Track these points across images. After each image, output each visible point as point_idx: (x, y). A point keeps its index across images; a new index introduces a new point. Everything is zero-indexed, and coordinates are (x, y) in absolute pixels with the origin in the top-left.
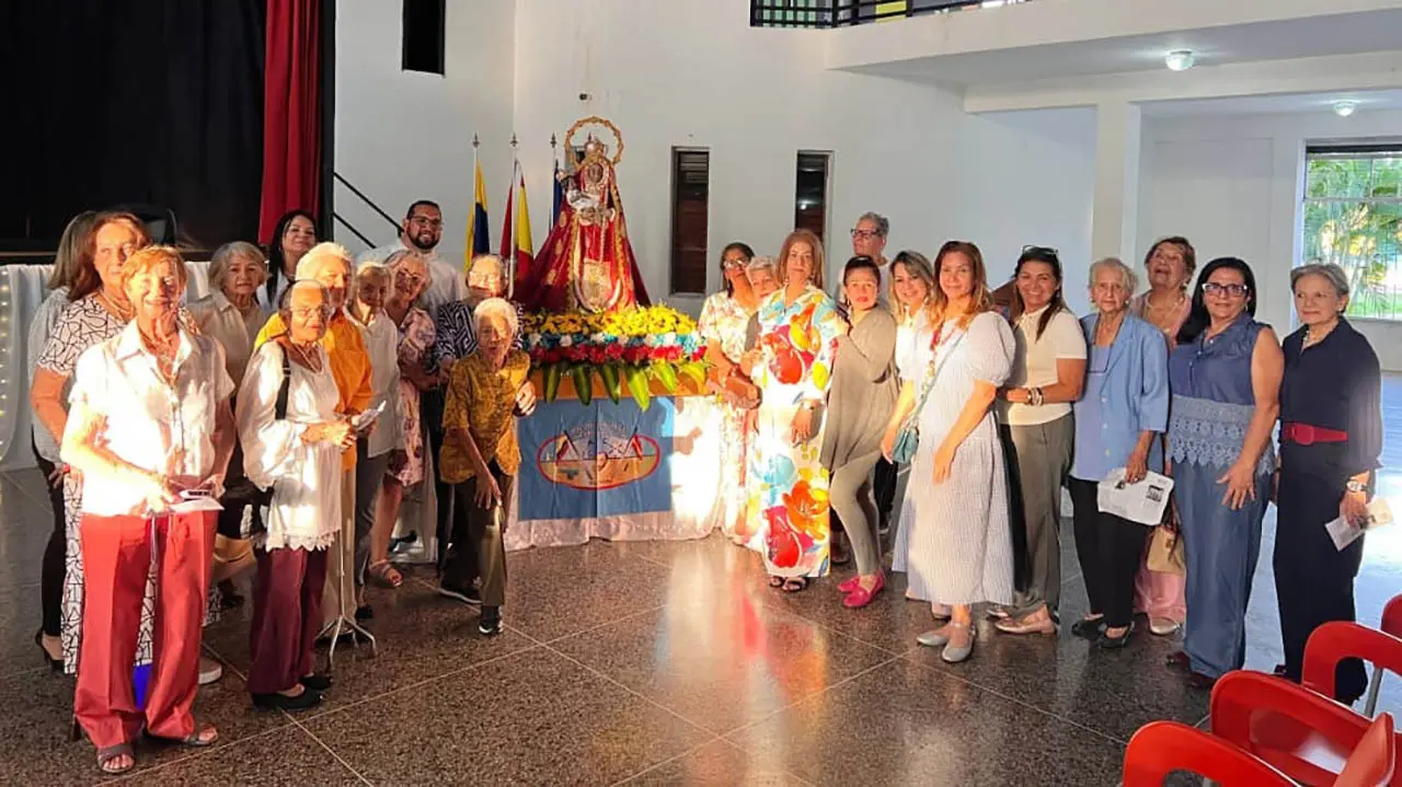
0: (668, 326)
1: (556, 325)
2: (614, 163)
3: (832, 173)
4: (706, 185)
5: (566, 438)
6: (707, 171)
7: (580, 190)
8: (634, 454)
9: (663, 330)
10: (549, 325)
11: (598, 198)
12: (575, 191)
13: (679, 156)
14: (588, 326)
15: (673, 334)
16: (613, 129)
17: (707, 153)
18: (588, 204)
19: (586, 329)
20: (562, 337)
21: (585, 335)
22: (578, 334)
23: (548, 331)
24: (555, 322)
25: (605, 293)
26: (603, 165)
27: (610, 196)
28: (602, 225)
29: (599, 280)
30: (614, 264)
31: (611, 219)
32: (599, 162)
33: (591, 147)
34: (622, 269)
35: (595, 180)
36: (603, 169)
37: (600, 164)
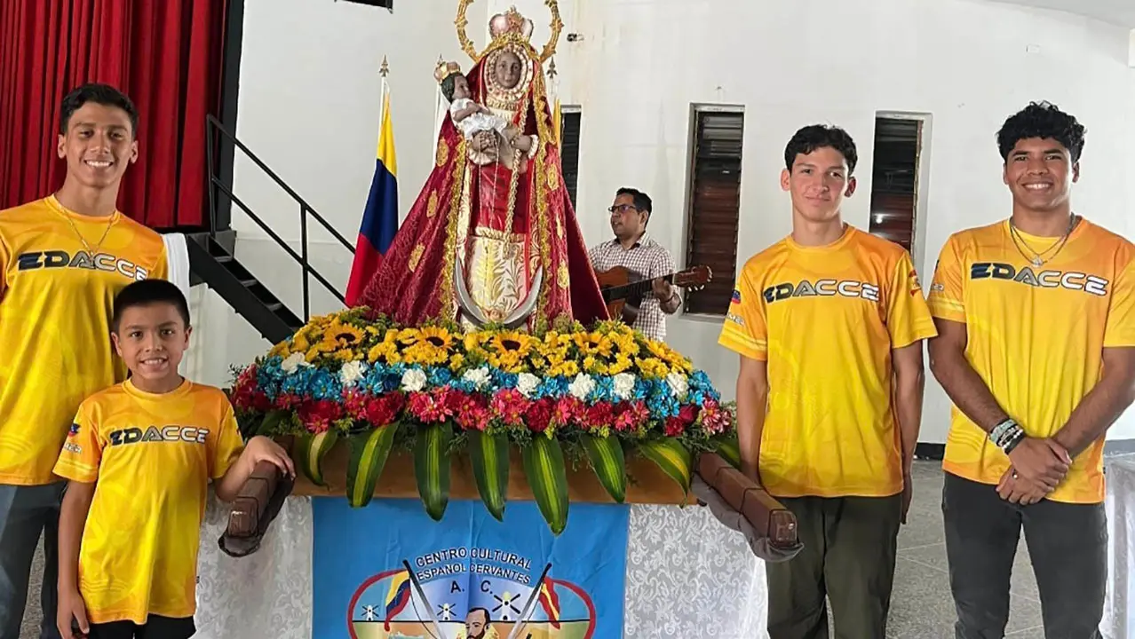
0: (623, 360)
1: (400, 346)
2: (545, 56)
3: (929, 147)
4: (738, 161)
5: (405, 575)
6: (740, 141)
7: (477, 101)
8: (543, 615)
9: (614, 368)
10: (387, 347)
11: (509, 115)
12: (467, 100)
13: (700, 118)
14: (464, 352)
15: (632, 377)
17: (741, 114)
18: (485, 123)
19: (458, 358)
20: (406, 373)
21: (454, 370)
22: (440, 368)
23: (382, 359)
24: (400, 342)
25: (513, 293)
26: (521, 57)
27: (531, 112)
28: (513, 165)
29: (503, 267)
30: (534, 237)
31: (531, 154)
32: (514, 51)
33: (501, 23)
34: (547, 248)
35: (506, 84)
36: (521, 65)
37: (515, 54)
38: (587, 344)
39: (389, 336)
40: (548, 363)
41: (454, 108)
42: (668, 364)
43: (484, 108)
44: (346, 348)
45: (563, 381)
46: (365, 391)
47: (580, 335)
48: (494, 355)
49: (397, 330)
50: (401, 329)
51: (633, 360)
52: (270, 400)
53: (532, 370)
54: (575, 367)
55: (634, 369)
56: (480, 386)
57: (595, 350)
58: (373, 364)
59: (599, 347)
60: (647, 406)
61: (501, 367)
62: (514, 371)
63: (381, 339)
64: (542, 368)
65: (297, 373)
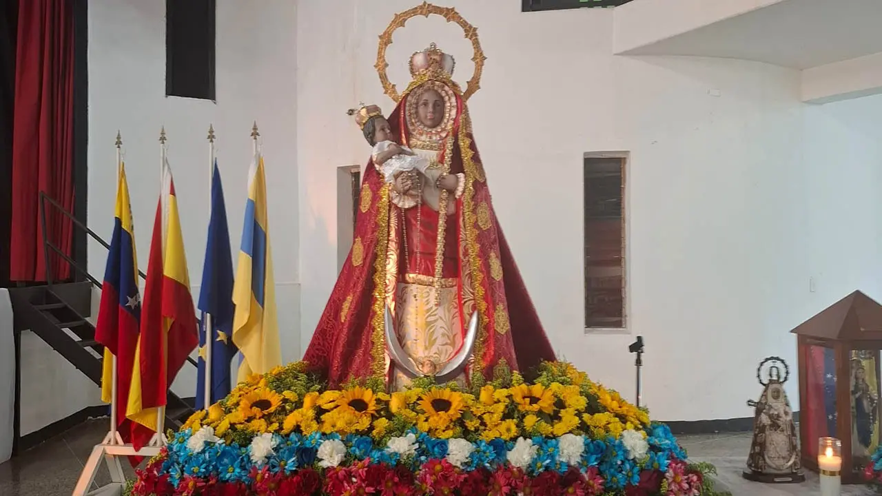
0: (569, 418)
1: (319, 413)
2: (470, 92)
7: (399, 143)
9: (559, 428)
10: (304, 414)
11: (433, 155)
12: (387, 142)
14: (390, 416)
15: (581, 438)
16: (464, 24)
18: (407, 164)
19: (383, 423)
20: (322, 446)
21: (377, 438)
22: (361, 436)
23: (297, 429)
24: (319, 407)
25: (449, 342)
26: (443, 94)
27: (456, 150)
28: (441, 206)
29: (435, 315)
30: (466, 281)
31: (459, 193)
32: (436, 88)
33: (419, 60)
34: (480, 291)
35: (429, 123)
36: (444, 102)
37: (436, 91)
38: (528, 400)
39: (307, 401)
40: (483, 424)
41: (375, 152)
42: (623, 419)
43: (408, 150)
44: (260, 418)
45: (501, 447)
46: (276, 470)
47: (519, 389)
48: (423, 417)
49: (317, 393)
50: (321, 392)
51: (581, 418)
52: (173, 485)
53: (466, 434)
54: (514, 428)
55: (583, 428)
56: (405, 457)
57: (536, 407)
58: (288, 435)
59: (541, 404)
60: (600, 473)
61: (430, 431)
62: (443, 436)
63: (299, 404)
64: (477, 430)
65: (203, 452)
